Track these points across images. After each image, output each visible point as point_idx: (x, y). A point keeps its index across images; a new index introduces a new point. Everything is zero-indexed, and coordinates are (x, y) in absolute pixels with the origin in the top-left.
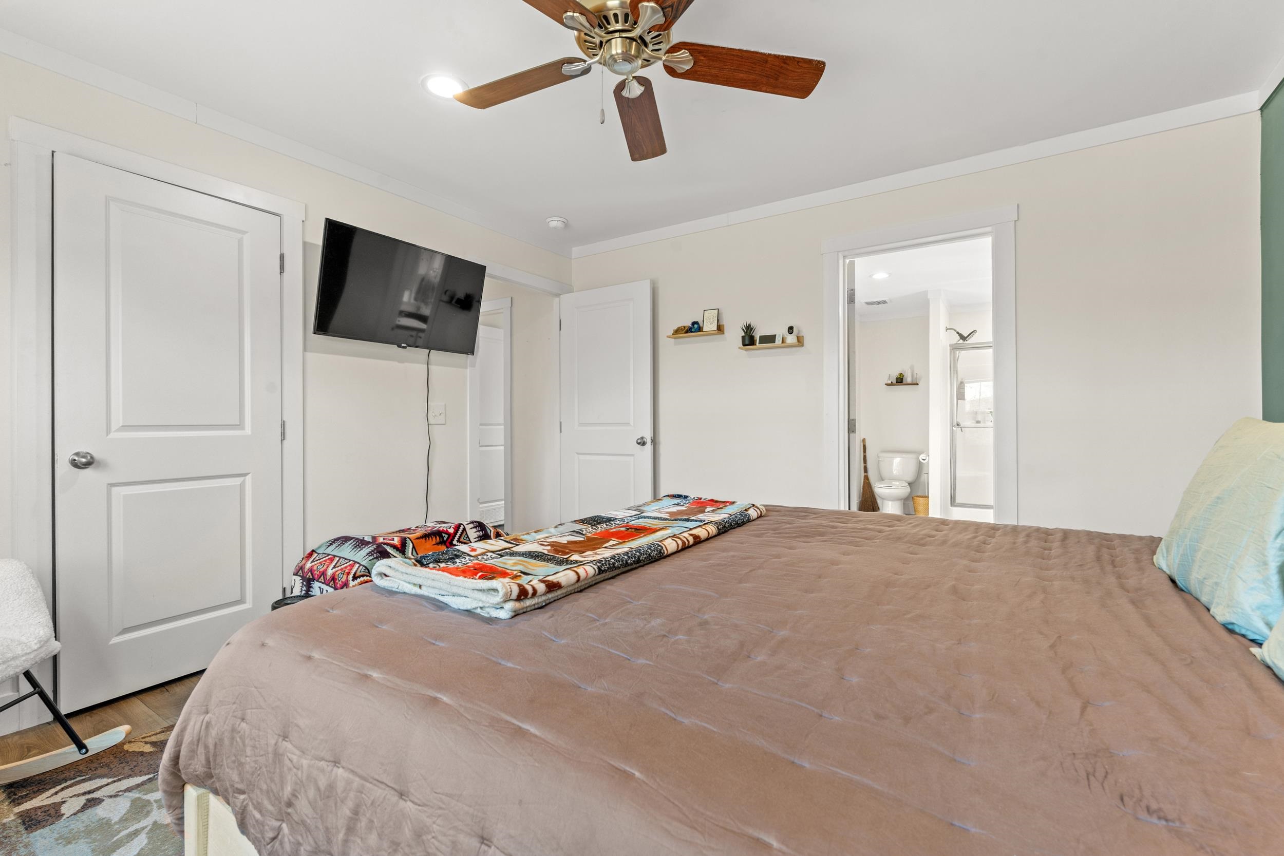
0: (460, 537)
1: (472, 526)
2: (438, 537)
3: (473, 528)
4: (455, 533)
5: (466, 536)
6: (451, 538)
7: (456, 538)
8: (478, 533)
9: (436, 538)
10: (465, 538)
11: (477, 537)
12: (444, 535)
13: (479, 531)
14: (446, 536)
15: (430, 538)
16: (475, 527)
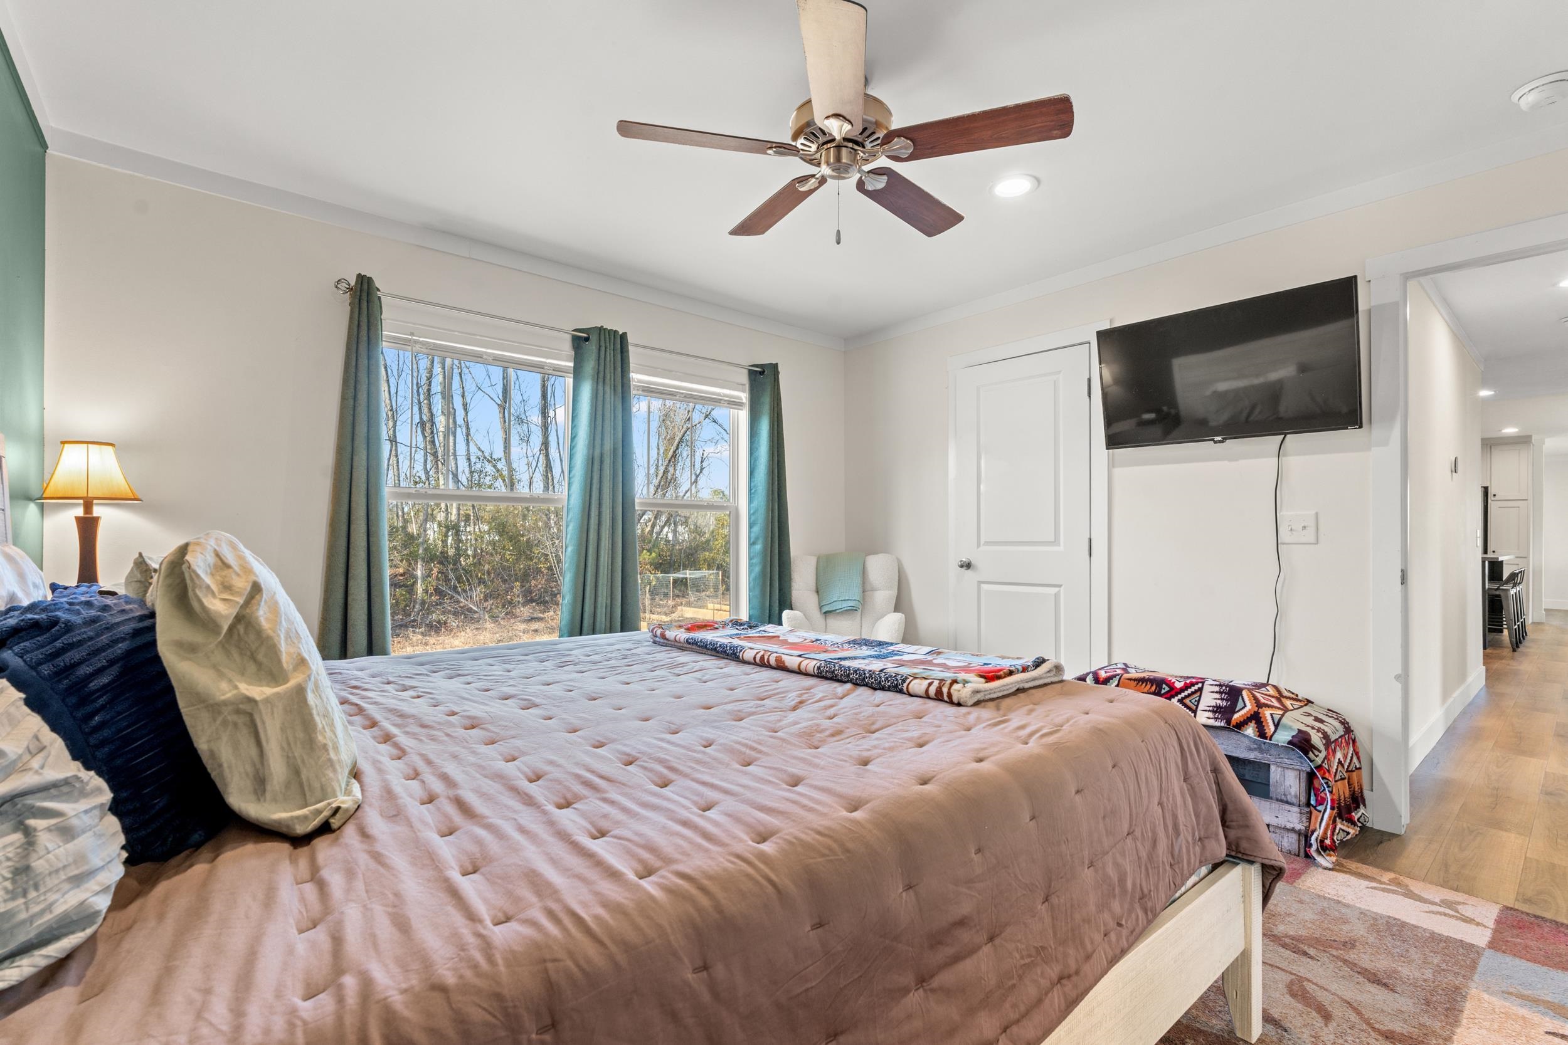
0: (1186, 697)
1: (1217, 689)
2: (1154, 687)
3: (1217, 692)
4: (1182, 690)
5: (1197, 699)
6: (1173, 693)
7: (1180, 697)
8: (1219, 702)
9: (1152, 685)
10: (1193, 701)
11: (1213, 707)
12: (1164, 686)
13: (1222, 699)
14: (1167, 689)
15: (1144, 684)
16: (1220, 693)
